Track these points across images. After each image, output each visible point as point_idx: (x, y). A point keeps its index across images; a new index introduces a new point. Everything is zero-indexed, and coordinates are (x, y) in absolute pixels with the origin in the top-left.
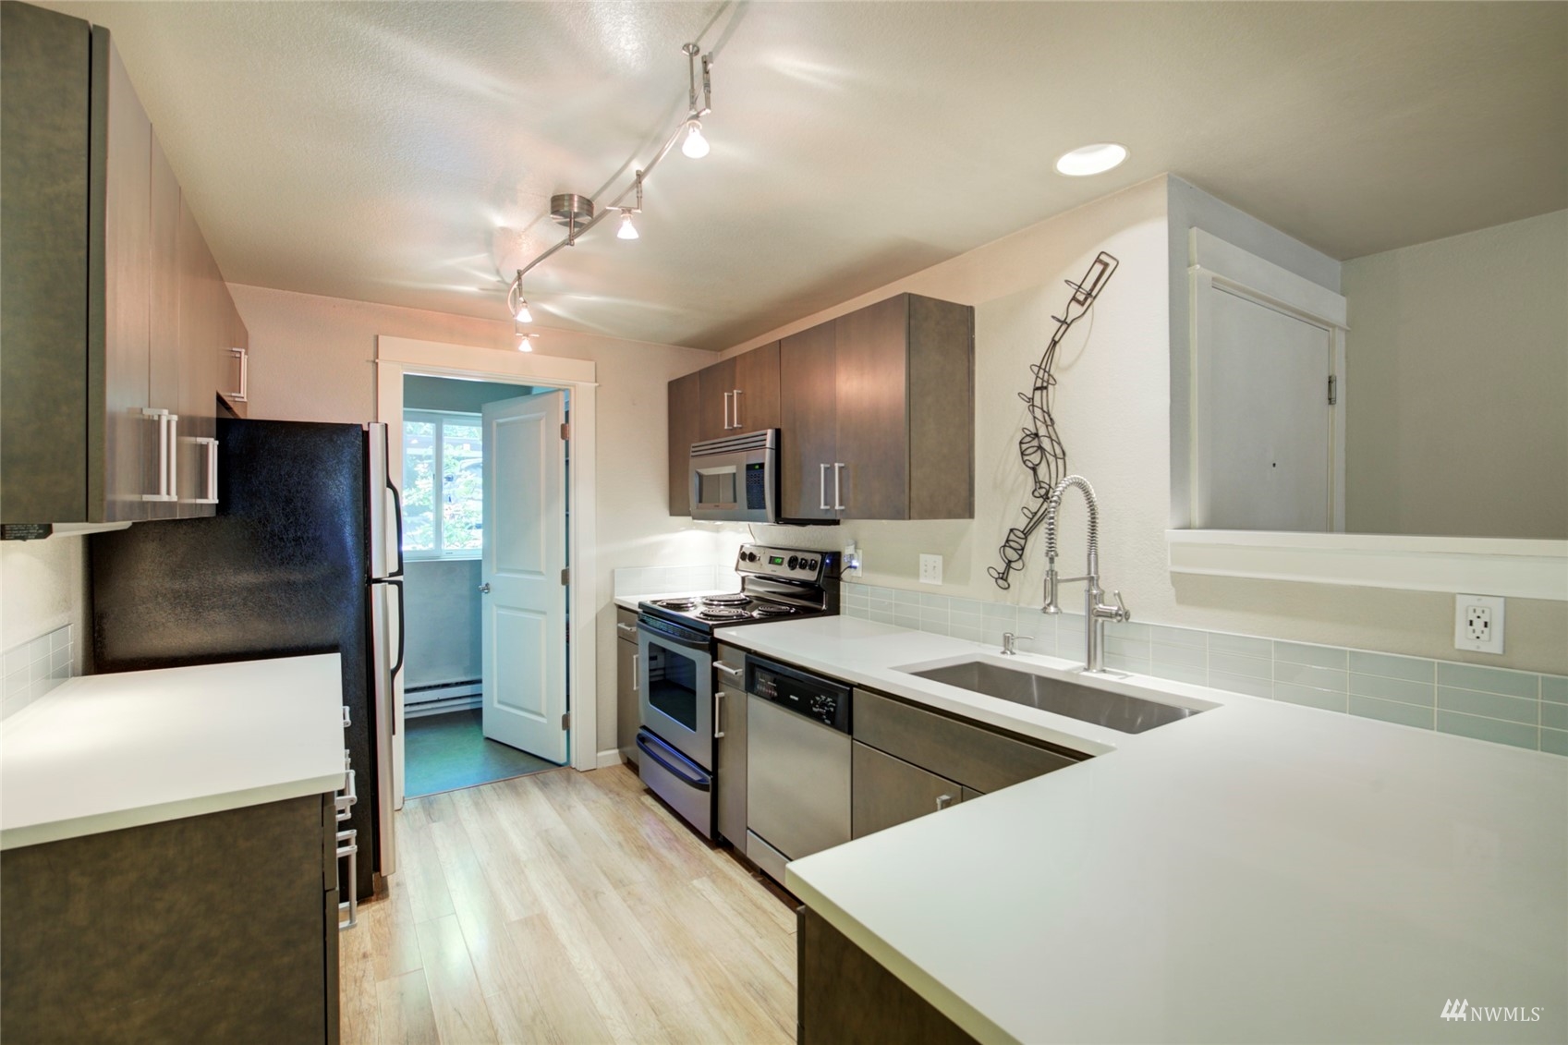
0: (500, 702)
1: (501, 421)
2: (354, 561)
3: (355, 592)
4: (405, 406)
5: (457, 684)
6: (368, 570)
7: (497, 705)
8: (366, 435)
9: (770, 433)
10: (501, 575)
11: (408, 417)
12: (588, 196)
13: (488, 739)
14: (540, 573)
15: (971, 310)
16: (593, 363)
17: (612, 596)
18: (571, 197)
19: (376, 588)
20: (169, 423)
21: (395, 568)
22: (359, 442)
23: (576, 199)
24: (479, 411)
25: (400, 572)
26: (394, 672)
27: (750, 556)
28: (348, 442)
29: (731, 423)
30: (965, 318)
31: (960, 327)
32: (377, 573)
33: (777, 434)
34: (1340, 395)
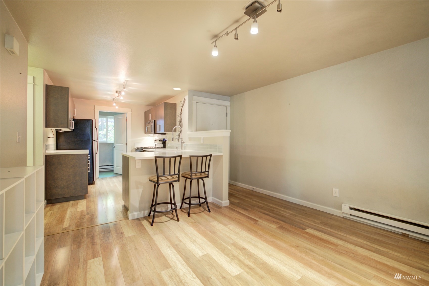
0: (116, 166)
1: (117, 118)
2: (91, 138)
3: (91, 142)
4: (99, 115)
5: (110, 165)
6: (92, 139)
7: (116, 167)
8: (92, 121)
9: (153, 121)
10: (117, 144)
11: (100, 117)
12: (120, 91)
13: (115, 173)
14: (122, 144)
15: (176, 104)
16: (131, 109)
17: (134, 147)
18: (118, 91)
19: (94, 142)
20: (73, 122)
21: (96, 139)
22: (91, 122)
23: (119, 92)
24: (113, 116)
25: (97, 140)
26: (96, 154)
27: (156, 140)
28: (90, 122)
29: (150, 119)
30: (175, 105)
31: (174, 106)
32: (94, 140)
33: (155, 121)
34: (229, 115)
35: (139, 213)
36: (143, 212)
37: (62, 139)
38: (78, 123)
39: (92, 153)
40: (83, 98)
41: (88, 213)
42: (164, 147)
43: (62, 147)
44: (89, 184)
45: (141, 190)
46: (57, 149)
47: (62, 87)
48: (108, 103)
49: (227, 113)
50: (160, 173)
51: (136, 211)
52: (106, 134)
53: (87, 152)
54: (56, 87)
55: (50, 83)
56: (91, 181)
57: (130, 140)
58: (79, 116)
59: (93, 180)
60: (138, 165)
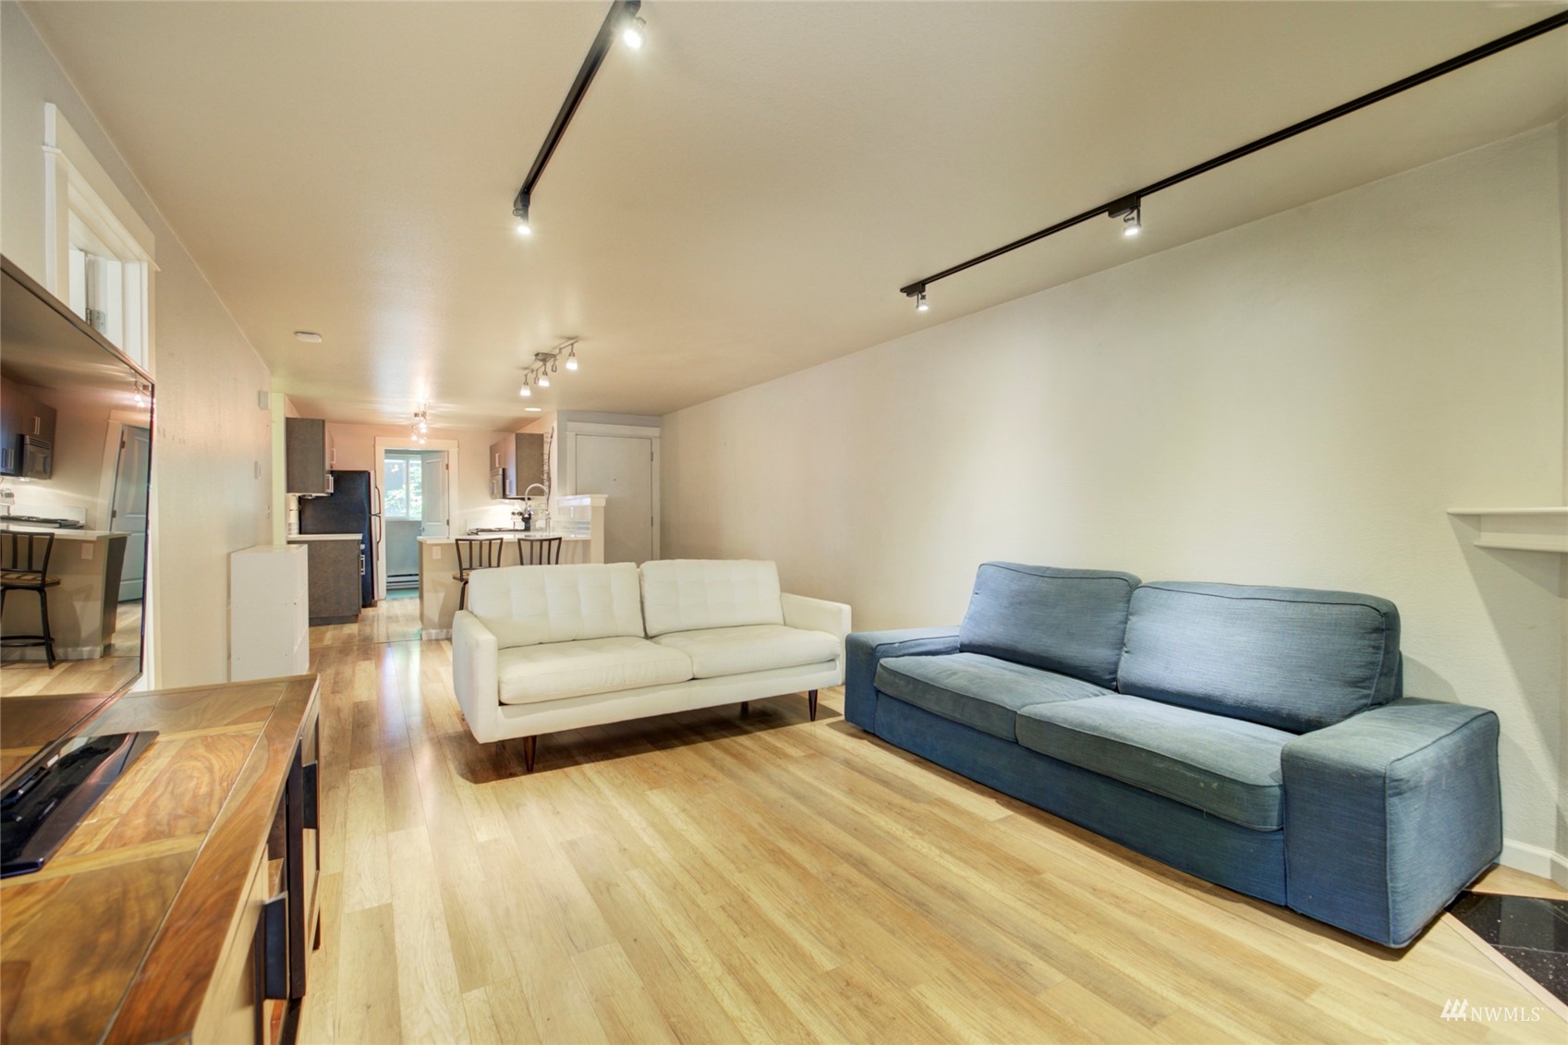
1: (429, 462)
2: (367, 509)
3: (368, 519)
4: (384, 457)
5: (414, 575)
6: (370, 512)
8: (369, 474)
9: (501, 470)
10: (428, 523)
11: (385, 462)
14: (440, 521)
15: (542, 435)
16: (456, 442)
18: (419, 414)
19: (373, 518)
20: (331, 479)
21: (378, 512)
22: (367, 475)
24: (420, 457)
25: (380, 513)
26: (378, 542)
27: (513, 514)
28: (364, 476)
29: (497, 465)
30: (541, 437)
31: (538, 440)
32: (373, 513)
33: (504, 470)
34: (656, 457)
35: (438, 631)
36: (445, 630)
37: (308, 512)
38: (341, 477)
39: (368, 540)
40: (349, 424)
41: (359, 635)
42: (527, 529)
43: (310, 528)
44: (364, 606)
45: (442, 595)
46: (300, 533)
47: (313, 420)
48: (405, 430)
49: (652, 454)
50: (466, 564)
51: (434, 628)
52: (404, 497)
53: (359, 537)
54: (302, 420)
55: (294, 415)
56: (368, 599)
57: (455, 514)
58: (341, 466)
59: (373, 598)
60: (437, 554)
